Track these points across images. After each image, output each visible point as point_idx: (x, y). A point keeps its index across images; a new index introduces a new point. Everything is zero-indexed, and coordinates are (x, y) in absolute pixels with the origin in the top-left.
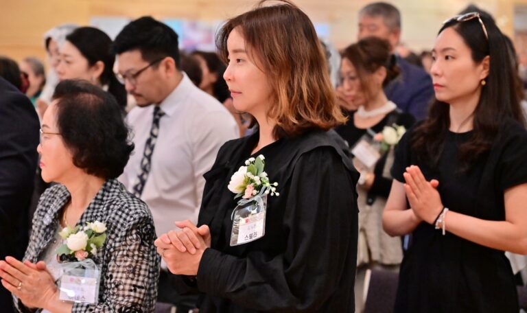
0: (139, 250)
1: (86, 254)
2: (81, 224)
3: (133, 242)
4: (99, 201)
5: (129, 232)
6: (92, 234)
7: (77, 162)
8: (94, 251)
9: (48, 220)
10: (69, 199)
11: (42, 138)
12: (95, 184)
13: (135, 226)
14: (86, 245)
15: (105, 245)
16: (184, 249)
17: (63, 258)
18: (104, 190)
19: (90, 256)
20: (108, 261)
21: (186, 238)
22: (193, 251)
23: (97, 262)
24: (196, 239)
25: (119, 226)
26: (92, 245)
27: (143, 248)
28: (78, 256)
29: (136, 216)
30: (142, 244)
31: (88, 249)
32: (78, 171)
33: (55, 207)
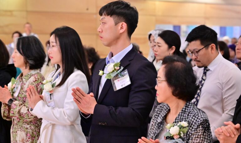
0: (203, 135)
1: (178, 136)
2: (176, 122)
3: (200, 130)
4: (184, 112)
5: (198, 126)
6: (181, 127)
7: (174, 94)
8: (182, 135)
9: (159, 120)
10: (169, 110)
11: (157, 82)
12: (182, 104)
13: (201, 124)
14: (178, 132)
15: (187, 132)
16: (228, 135)
17: (167, 138)
18: (186, 107)
19: (180, 137)
20: (188, 140)
21: (230, 130)
22: (233, 136)
23: (183, 140)
24: (234, 130)
25: (194, 124)
26: (181, 132)
27: (205, 134)
28: (175, 137)
29: (202, 119)
30: (204, 132)
31: (179, 134)
32: (174, 97)
33: (163, 114)
